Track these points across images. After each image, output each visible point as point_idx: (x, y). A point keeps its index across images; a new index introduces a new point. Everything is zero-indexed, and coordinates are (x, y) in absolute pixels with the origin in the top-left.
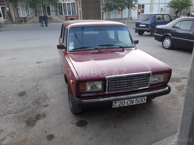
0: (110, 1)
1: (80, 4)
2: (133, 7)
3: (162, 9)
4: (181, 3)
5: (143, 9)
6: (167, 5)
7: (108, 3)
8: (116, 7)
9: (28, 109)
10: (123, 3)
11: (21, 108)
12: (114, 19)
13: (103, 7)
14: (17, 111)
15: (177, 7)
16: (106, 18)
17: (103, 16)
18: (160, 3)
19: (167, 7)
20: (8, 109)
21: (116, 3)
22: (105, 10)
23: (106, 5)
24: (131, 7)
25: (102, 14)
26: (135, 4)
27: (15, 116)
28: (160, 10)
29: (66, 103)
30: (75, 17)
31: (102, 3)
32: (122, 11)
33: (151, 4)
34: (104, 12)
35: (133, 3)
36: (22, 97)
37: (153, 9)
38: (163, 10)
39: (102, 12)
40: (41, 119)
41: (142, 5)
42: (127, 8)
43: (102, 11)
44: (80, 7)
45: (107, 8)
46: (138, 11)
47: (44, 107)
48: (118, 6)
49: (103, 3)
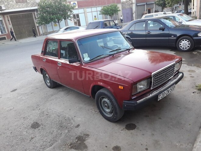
0: (44, 14)
1: (9, 20)
2: (69, 17)
3: (95, 17)
4: (111, 10)
5: (78, 19)
6: (99, 13)
7: (43, 16)
8: (52, 20)
9: (61, 136)
10: (59, 15)
11: (51, 138)
12: (52, 32)
13: (38, 21)
14: (49, 142)
15: (109, 14)
16: (43, 32)
17: (39, 30)
18: (92, 11)
19: (100, 14)
20: (38, 145)
21: (51, 15)
22: (40, 23)
23: (41, 19)
24: (68, 18)
25: (38, 28)
26: (70, 14)
27: (54, 148)
28: (94, 18)
29: (95, 117)
30: (6, 36)
31: (35, 17)
32: (59, 22)
33: (84, 13)
34: (39, 26)
35: (69, 14)
36: (39, 128)
37: (87, 17)
38: (97, 17)
39: (38, 27)
40: (86, 139)
41: (76, 15)
42: (63, 20)
43: (37, 25)
44: (10, 24)
45: (42, 22)
46: (74, 21)
47: (76, 128)
48: (54, 18)
49: (37, 17)
